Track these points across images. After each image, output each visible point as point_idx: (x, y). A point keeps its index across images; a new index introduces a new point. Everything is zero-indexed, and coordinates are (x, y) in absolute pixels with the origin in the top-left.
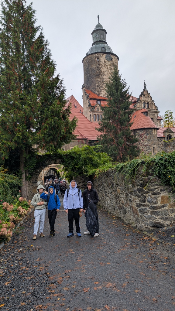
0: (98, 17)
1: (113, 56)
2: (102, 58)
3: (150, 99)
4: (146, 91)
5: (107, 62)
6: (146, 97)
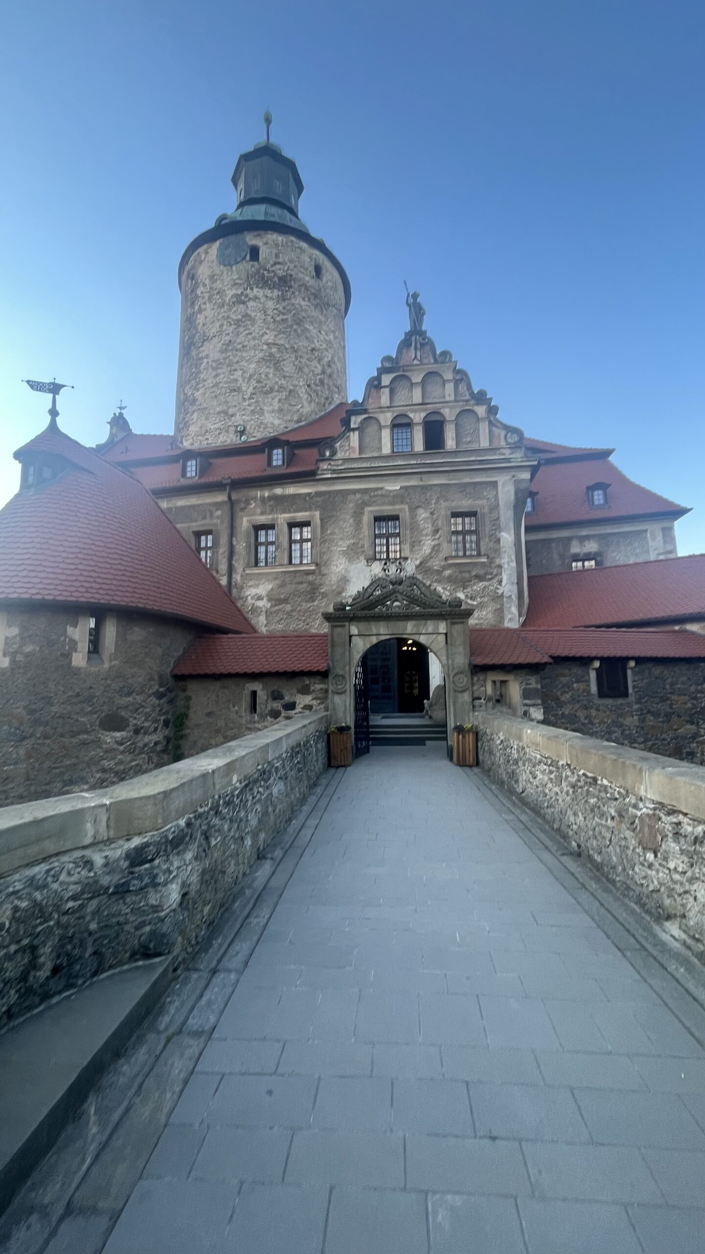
1: (258, 238)
2: (205, 263)
3: (450, 388)
4: (416, 348)
5: (225, 273)
6: (419, 380)
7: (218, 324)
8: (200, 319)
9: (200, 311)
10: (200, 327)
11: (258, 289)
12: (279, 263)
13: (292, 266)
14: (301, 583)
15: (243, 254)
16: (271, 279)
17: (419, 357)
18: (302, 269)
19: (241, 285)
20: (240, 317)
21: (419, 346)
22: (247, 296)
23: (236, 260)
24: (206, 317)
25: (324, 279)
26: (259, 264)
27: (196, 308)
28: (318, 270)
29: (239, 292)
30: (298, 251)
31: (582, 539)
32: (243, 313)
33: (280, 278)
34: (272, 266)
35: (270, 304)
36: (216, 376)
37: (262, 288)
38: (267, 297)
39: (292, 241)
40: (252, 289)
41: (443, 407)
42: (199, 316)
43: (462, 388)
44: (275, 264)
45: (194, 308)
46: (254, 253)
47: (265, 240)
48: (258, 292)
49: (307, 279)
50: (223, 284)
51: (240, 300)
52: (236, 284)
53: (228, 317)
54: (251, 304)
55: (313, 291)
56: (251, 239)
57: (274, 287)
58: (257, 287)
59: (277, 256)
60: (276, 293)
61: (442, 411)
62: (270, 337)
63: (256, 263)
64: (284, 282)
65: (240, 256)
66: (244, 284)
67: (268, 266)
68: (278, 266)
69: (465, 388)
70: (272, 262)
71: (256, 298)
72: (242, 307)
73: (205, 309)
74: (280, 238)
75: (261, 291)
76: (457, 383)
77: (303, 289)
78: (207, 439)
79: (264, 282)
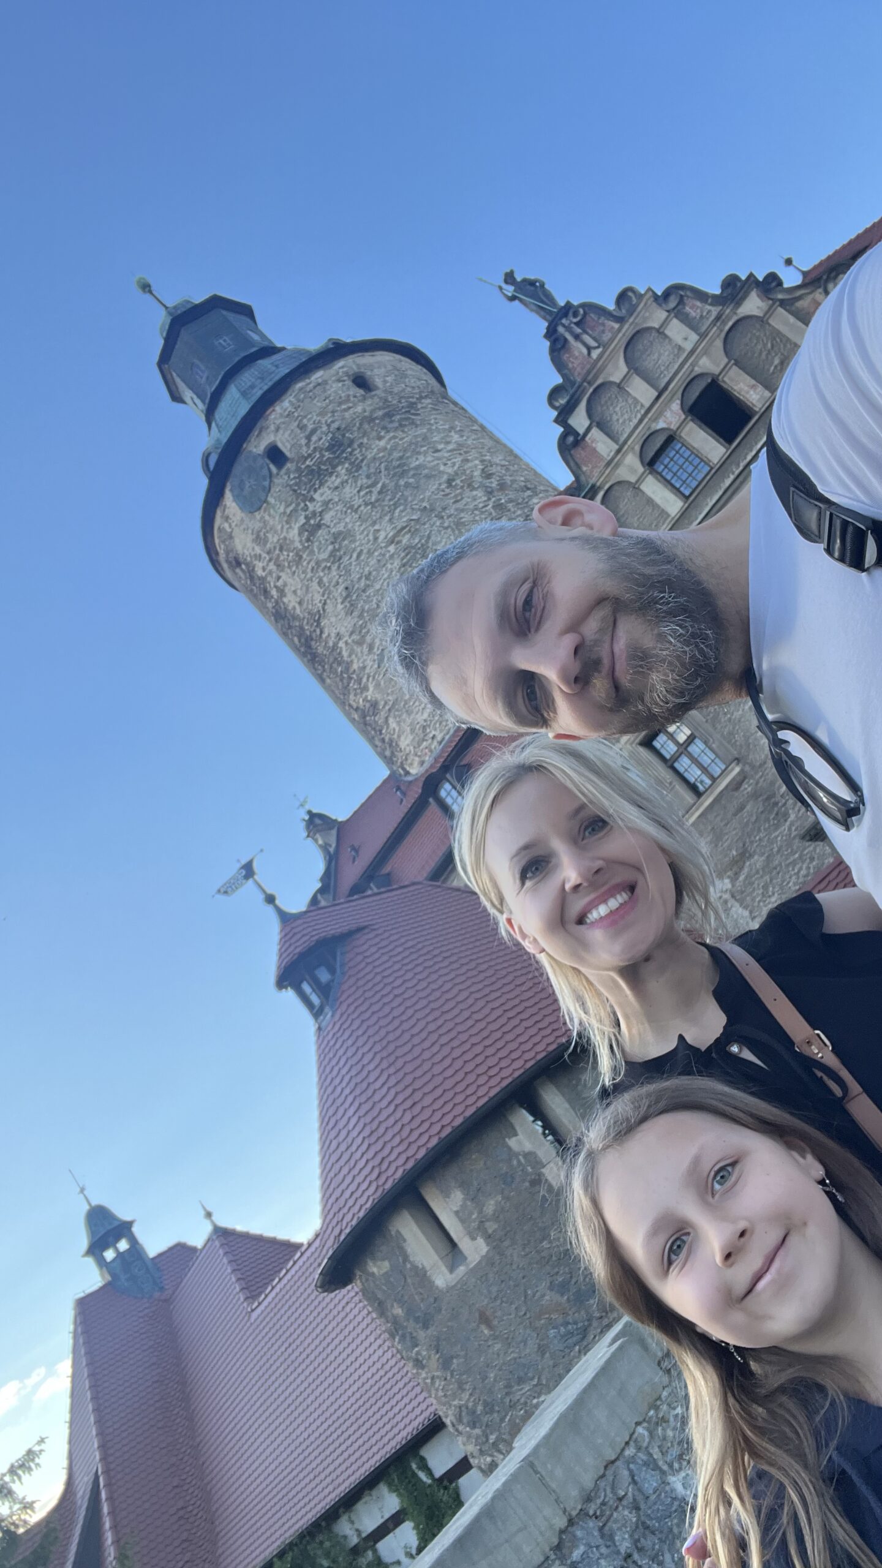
0: (146, 287)
1: (264, 434)
2: (237, 532)
3: (677, 331)
4: (577, 337)
5: (267, 518)
6: (623, 369)
7: (314, 585)
8: (290, 601)
9: (282, 592)
10: (298, 611)
11: (319, 491)
12: (313, 431)
13: (328, 418)
14: (741, 808)
15: (265, 472)
16: (320, 463)
17: (593, 344)
18: (344, 407)
19: (295, 510)
20: (330, 548)
21: (578, 330)
22: (314, 514)
23: (264, 488)
24: (295, 592)
25: (378, 382)
26: (292, 461)
27: (274, 592)
28: (361, 382)
29: (302, 520)
30: (318, 391)
32: (330, 538)
33: (330, 448)
34: (308, 445)
35: (349, 491)
36: (371, 647)
37: (321, 484)
38: (337, 488)
39: (301, 389)
40: (312, 500)
41: (693, 365)
42: (285, 600)
43: (694, 308)
44: (308, 438)
45: (272, 597)
46: (275, 455)
47: (272, 428)
48: (322, 495)
49: (359, 409)
50: (276, 532)
51: (311, 530)
52: (290, 515)
53: (318, 563)
54: (327, 518)
55: (380, 413)
56: (257, 445)
57: (334, 467)
58: (315, 491)
59: (302, 427)
60: (342, 470)
61: (698, 370)
62: (386, 530)
63: (288, 465)
64: (339, 446)
65: (265, 479)
66: (298, 505)
67: (304, 451)
68: (314, 438)
69: (698, 304)
70: (303, 442)
71: (326, 504)
72: (321, 533)
73: (285, 585)
74: (285, 405)
75: (324, 489)
76: (678, 312)
77: (366, 426)
78: (434, 737)
79: (317, 475)
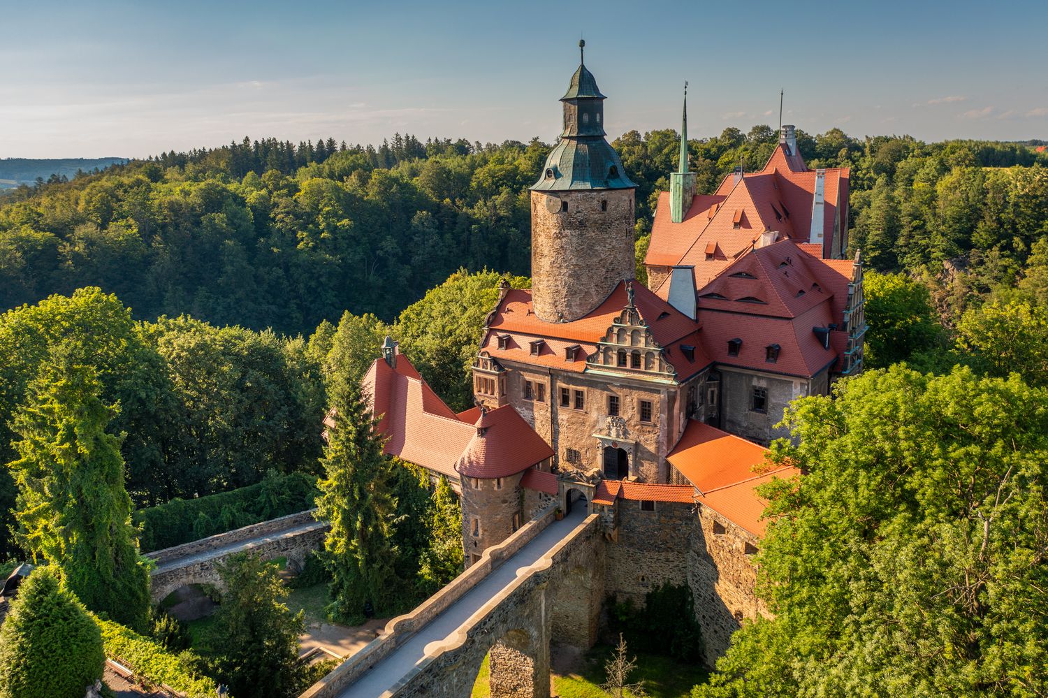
0: (582, 44)
1: (567, 198)
2: (541, 206)
3: (643, 340)
4: (629, 316)
5: (550, 217)
6: (631, 332)
11: (568, 230)
12: (579, 212)
14: (580, 418)
15: (559, 207)
16: (574, 222)
17: (630, 321)
19: (558, 226)
22: (562, 234)
25: (609, 207)
26: (568, 213)
28: (604, 204)
29: (558, 231)
31: (759, 378)
33: (580, 222)
35: (574, 240)
38: (572, 235)
39: (586, 196)
40: (564, 230)
42: (539, 238)
43: (649, 340)
44: (577, 212)
46: (565, 206)
47: (570, 199)
48: (567, 232)
50: (550, 224)
51: (558, 237)
52: (556, 226)
53: (553, 246)
54: (564, 240)
55: (600, 222)
56: (563, 199)
57: (576, 228)
58: (567, 228)
59: (577, 207)
60: (578, 232)
61: (639, 350)
62: (573, 261)
63: (566, 214)
64: (582, 225)
65: (558, 209)
66: (560, 226)
67: (573, 215)
68: (578, 214)
69: (651, 340)
70: (575, 213)
71: (567, 235)
72: (559, 242)
74: (579, 195)
76: (647, 338)
77: (593, 224)
78: (545, 316)
79: (571, 226)
